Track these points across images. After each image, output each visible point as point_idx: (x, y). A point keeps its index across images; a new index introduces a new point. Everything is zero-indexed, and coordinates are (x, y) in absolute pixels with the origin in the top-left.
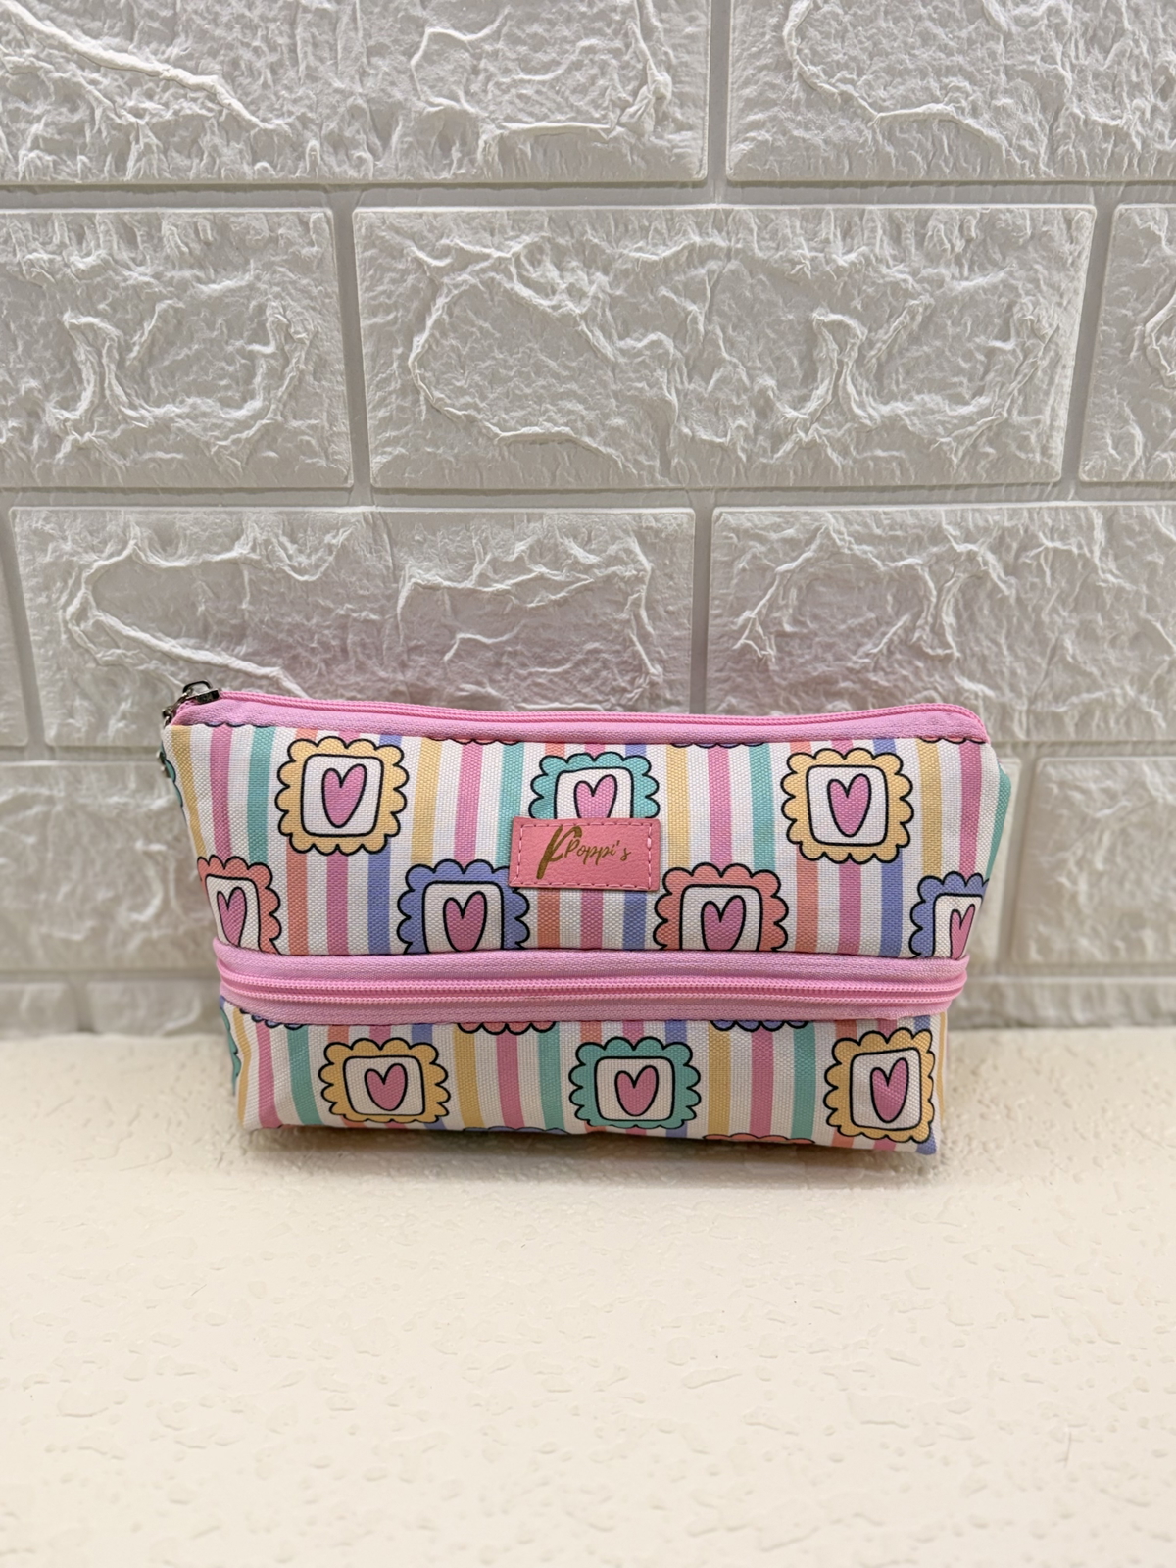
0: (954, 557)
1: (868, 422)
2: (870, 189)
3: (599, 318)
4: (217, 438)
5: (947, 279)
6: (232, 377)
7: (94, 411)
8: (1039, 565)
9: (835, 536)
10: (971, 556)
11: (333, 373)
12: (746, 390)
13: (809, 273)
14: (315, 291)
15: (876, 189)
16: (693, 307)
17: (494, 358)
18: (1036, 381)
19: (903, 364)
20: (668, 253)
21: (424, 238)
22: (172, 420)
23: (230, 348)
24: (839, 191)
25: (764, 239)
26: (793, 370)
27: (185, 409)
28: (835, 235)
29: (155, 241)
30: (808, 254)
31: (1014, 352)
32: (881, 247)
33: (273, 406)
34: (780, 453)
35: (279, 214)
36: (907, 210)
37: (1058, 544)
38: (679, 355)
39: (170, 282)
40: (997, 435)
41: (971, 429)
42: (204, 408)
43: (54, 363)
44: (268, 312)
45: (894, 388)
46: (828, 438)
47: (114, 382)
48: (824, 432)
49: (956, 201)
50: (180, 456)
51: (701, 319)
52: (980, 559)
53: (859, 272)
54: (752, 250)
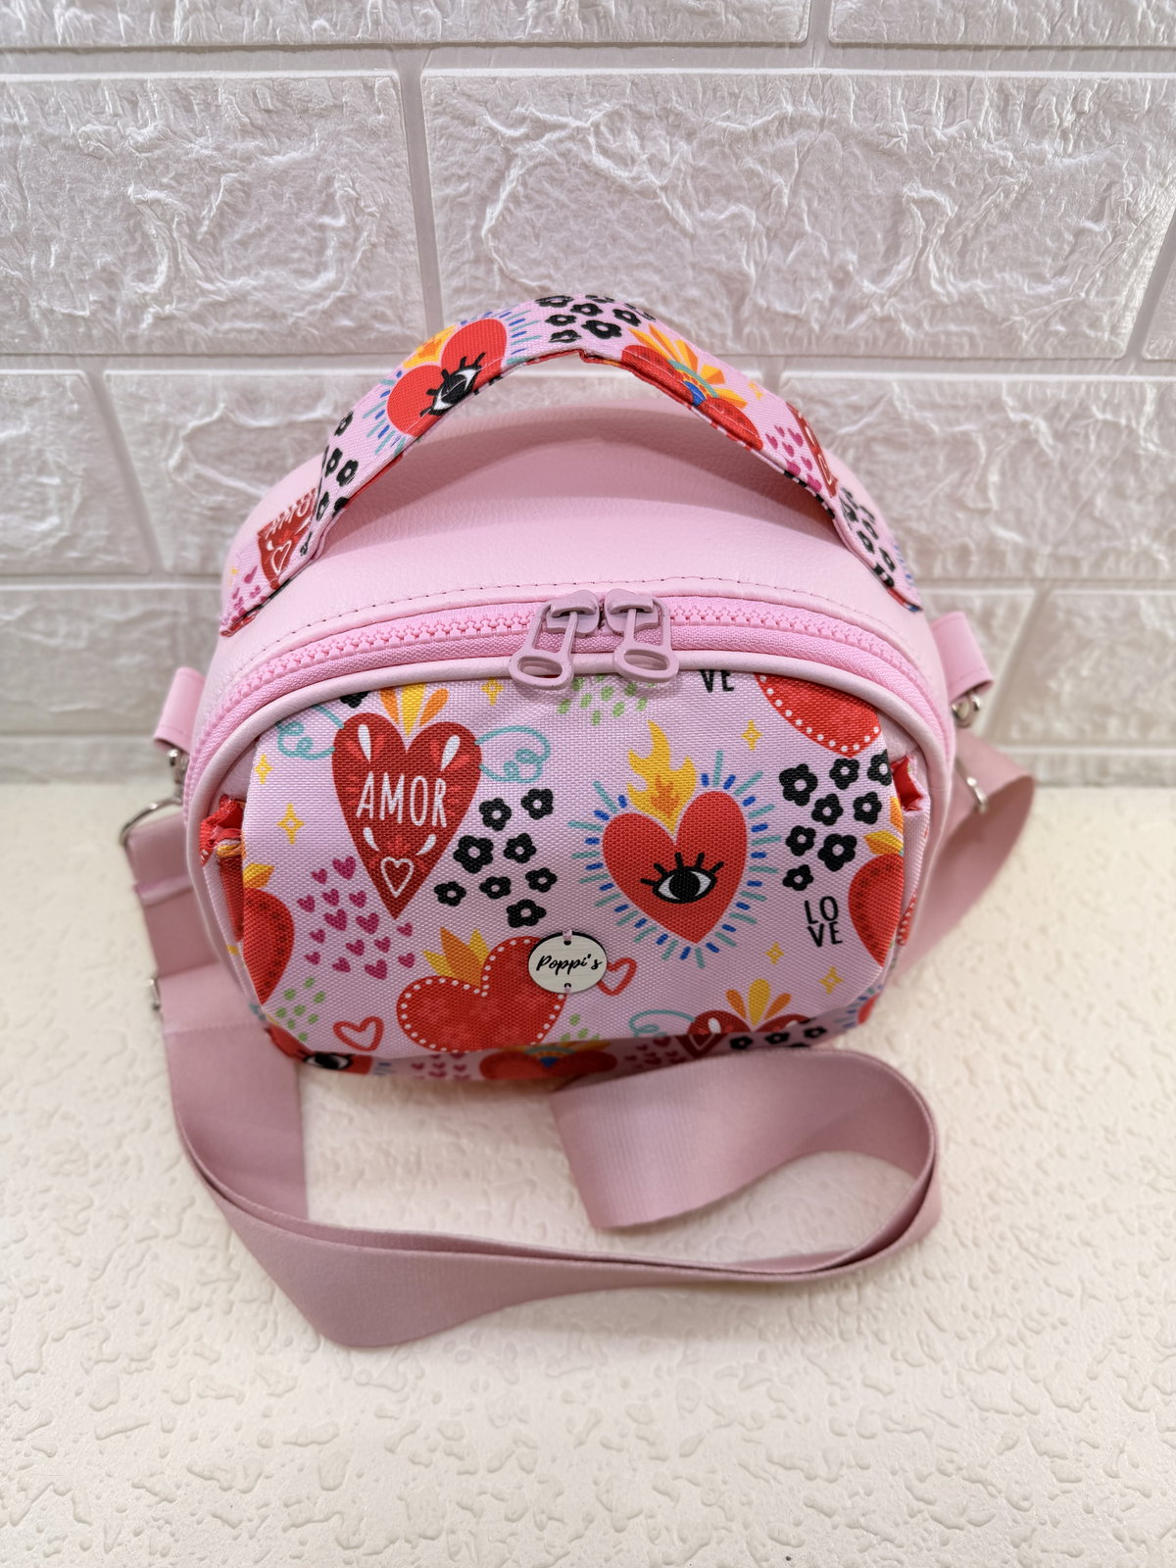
0: (1009, 426)
1: (945, 300)
2: (984, 52)
3: (680, 189)
4: (293, 310)
5: (1050, 156)
6: (304, 249)
7: (172, 285)
8: (1087, 436)
9: (898, 404)
10: (1025, 425)
11: (405, 244)
12: (825, 263)
13: (905, 148)
14: (383, 162)
15: (990, 53)
16: (778, 180)
17: (569, 229)
18: (1120, 263)
19: (989, 243)
20: (759, 122)
21: (497, 106)
22: (248, 293)
23: (300, 221)
24: (951, 53)
25: (861, 109)
26: (875, 244)
27: (261, 282)
28: (938, 107)
29: (213, 109)
30: (906, 127)
31: (1105, 232)
32: (986, 120)
33: (347, 279)
34: (853, 325)
35: (342, 79)
36: (1020, 80)
37: (1109, 417)
38: (760, 227)
39: (233, 156)
40: (1071, 313)
41: (1046, 308)
42: (278, 280)
43: (126, 237)
44: (337, 185)
45: (976, 265)
46: (904, 312)
47: (188, 257)
48: (900, 306)
49: (1074, 69)
50: (259, 326)
51: (786, 191)
52: (1032, 427)
53: (957, 146)
54: (848, 122)
